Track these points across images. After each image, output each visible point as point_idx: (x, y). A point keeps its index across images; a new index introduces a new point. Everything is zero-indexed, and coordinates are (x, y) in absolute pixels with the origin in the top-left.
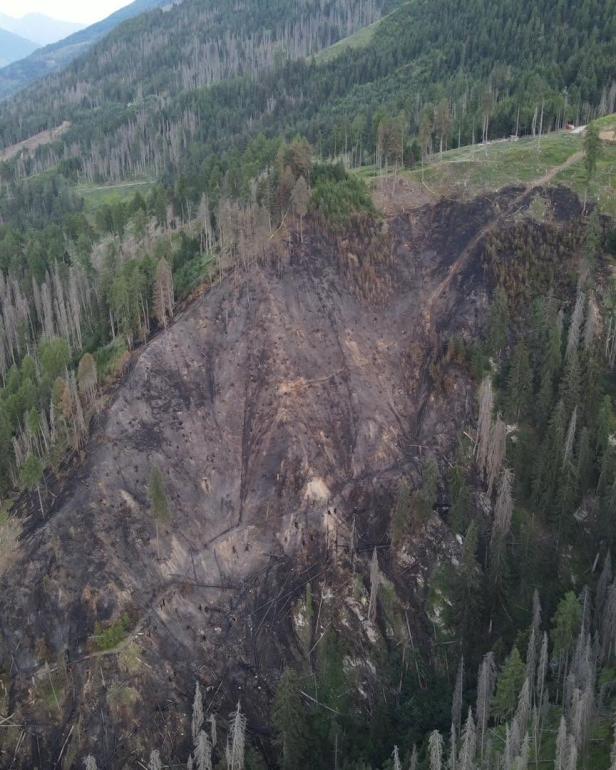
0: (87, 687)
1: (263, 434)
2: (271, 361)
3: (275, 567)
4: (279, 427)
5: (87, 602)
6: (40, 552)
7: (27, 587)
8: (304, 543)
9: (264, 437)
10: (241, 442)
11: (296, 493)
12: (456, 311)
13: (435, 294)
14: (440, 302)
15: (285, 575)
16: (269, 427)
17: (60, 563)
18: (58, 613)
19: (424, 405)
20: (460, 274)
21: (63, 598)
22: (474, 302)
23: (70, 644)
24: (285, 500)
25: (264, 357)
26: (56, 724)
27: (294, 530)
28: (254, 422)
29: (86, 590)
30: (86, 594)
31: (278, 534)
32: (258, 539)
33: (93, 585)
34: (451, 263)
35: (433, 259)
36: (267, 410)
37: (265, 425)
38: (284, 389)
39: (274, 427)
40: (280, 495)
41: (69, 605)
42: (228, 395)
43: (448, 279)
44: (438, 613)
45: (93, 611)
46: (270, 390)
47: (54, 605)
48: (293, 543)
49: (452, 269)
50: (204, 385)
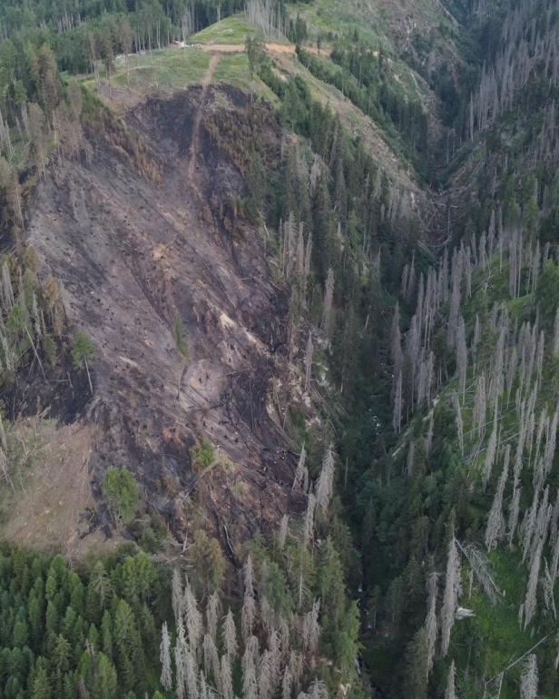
0: (214, 496)
1: (163, 292)
2: (130, 236)
3: (235, 382)
4: (173, 283)
5: (172, 440)
6: (112, 418)
7: (121, 448)
8: (244, 357)
9: (166, 294)
10: (149, 304)
11: (215, 326)
12: (215, 180)
13: (191, 170)
14: (198, 176)
15: (246, 383)
16: (165, 286)
17: (134, 419)
18: (157, 457)
19: (233, 251)
20: (200, 152)
21: (151, 444)
22: (223, 171)
23: (179, 475)
24: (210, 334)
25: (122, 234)
26: (212, 531)
27: (232, 352)
28: (149, 286)
29: (164, 431)
30: (167, 434)
31: (222, 359)
32: (210, 367)
33: (167, 426)
34: (188, 146)
35: (172, 144)
36: (154, 274)
37: (160, 286)
38: (157, 255)
39: (169, 286)
40: (206, 332)
41: (159, 447)
42: (114, 270)
43: (194, 157)
44: (323, 378)
45: (180, 444)
46: (147, 257)
47: (150, 452)
48: (237, 361)
49: (192, 149)
50: (90, 268)
